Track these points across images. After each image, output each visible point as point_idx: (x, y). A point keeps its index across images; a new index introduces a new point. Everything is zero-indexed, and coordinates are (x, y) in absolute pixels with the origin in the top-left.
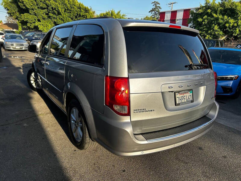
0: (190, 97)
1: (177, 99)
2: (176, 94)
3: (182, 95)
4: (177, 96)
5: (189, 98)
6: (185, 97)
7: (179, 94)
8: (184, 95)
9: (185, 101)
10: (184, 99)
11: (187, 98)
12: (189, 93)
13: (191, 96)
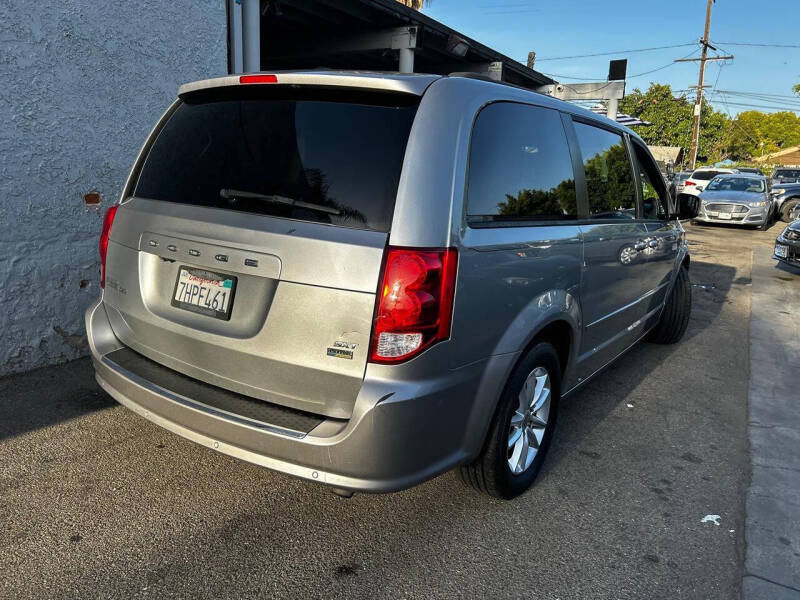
0: (220, 298)
1: (180, 286)
2: (182, 271)
3: (197, 283)
4: (182, 279)
5: (215, 300)
6: (204, 293)
7: (189, 275)
8: (205, 284)
9: (202, 304)
10: (201, 296)
11: (211, 297)
12: (222, 283)
13: (224, 295)
